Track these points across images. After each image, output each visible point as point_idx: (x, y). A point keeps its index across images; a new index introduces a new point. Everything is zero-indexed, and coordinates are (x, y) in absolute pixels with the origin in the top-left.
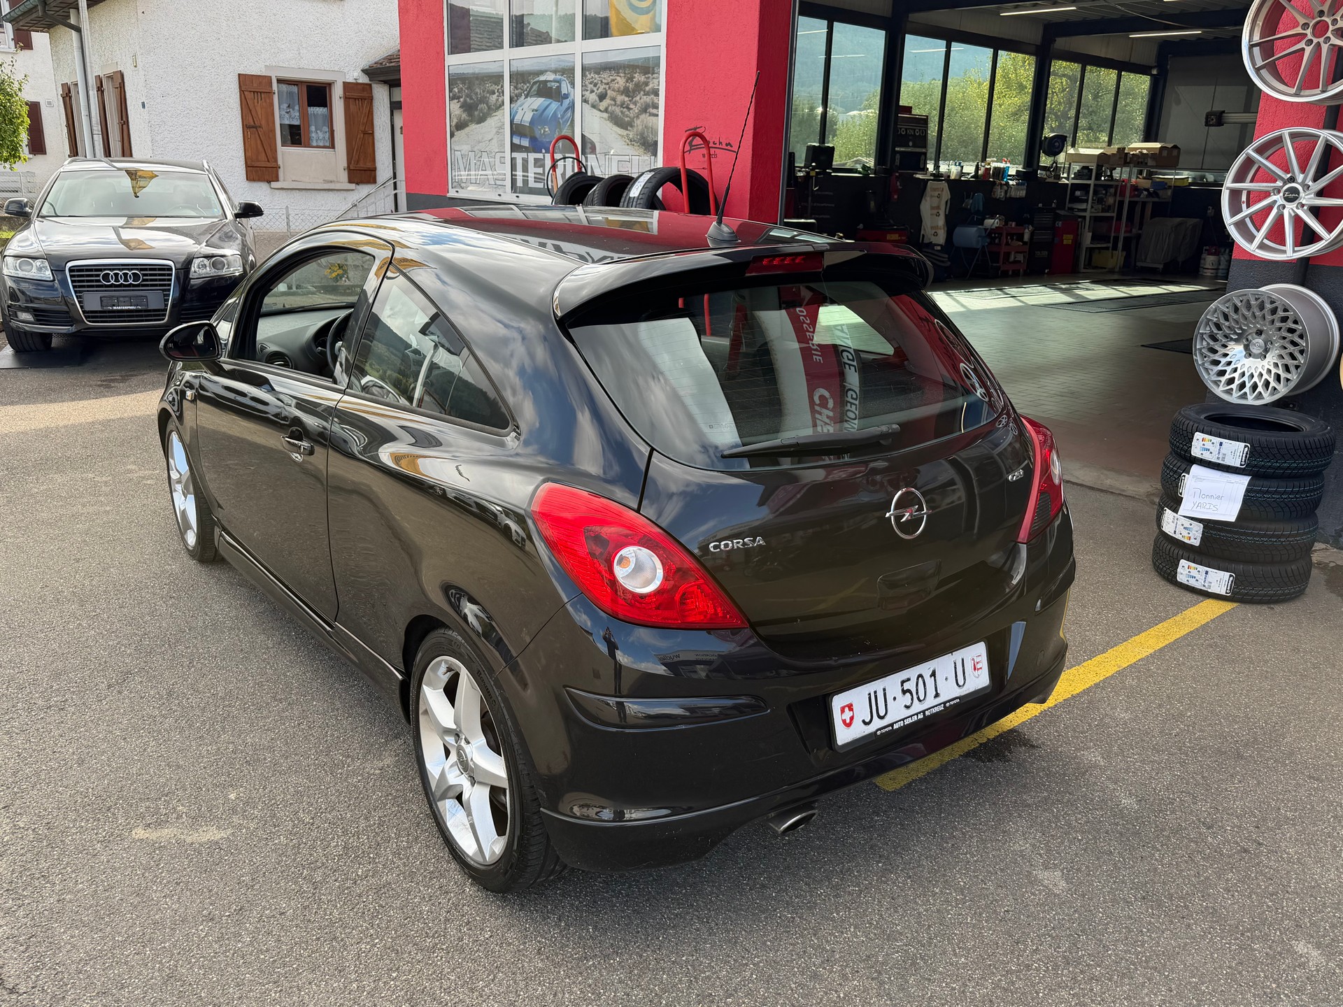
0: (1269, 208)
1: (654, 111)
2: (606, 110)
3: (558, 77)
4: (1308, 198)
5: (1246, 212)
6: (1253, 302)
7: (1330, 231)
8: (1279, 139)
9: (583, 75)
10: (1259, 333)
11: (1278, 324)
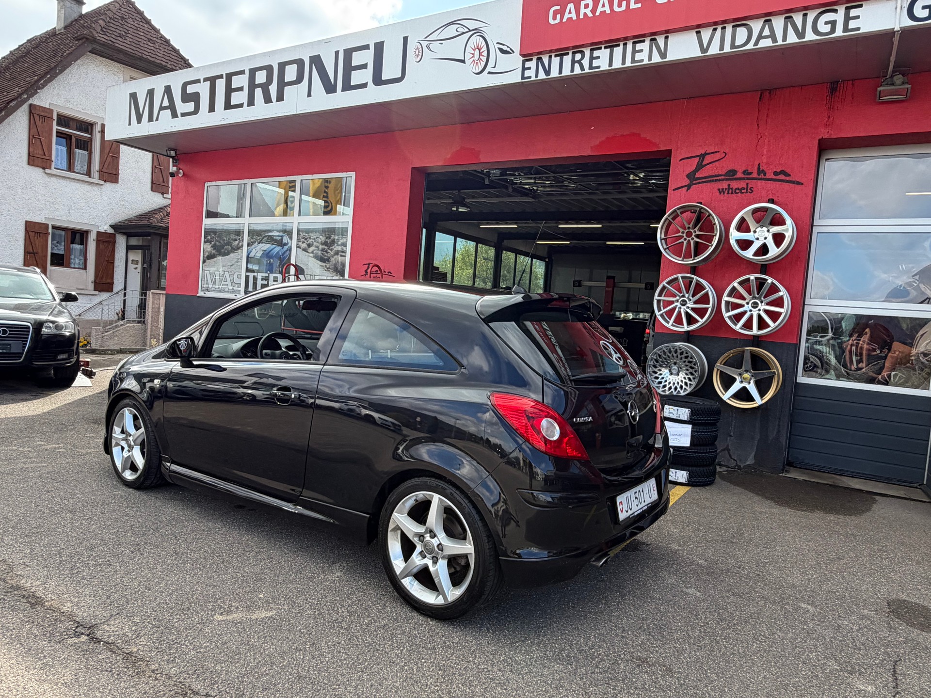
0: (674, 309)
1: (344, 254)
2: (312, 252)
3: (281, 234)
4: (690, 305)
5: (663, 311)
6: (672, 350)
7: (702, 318)
8: (677, 279)
9: (298, 234)
10: (675, 364)
11: (684, 359)
